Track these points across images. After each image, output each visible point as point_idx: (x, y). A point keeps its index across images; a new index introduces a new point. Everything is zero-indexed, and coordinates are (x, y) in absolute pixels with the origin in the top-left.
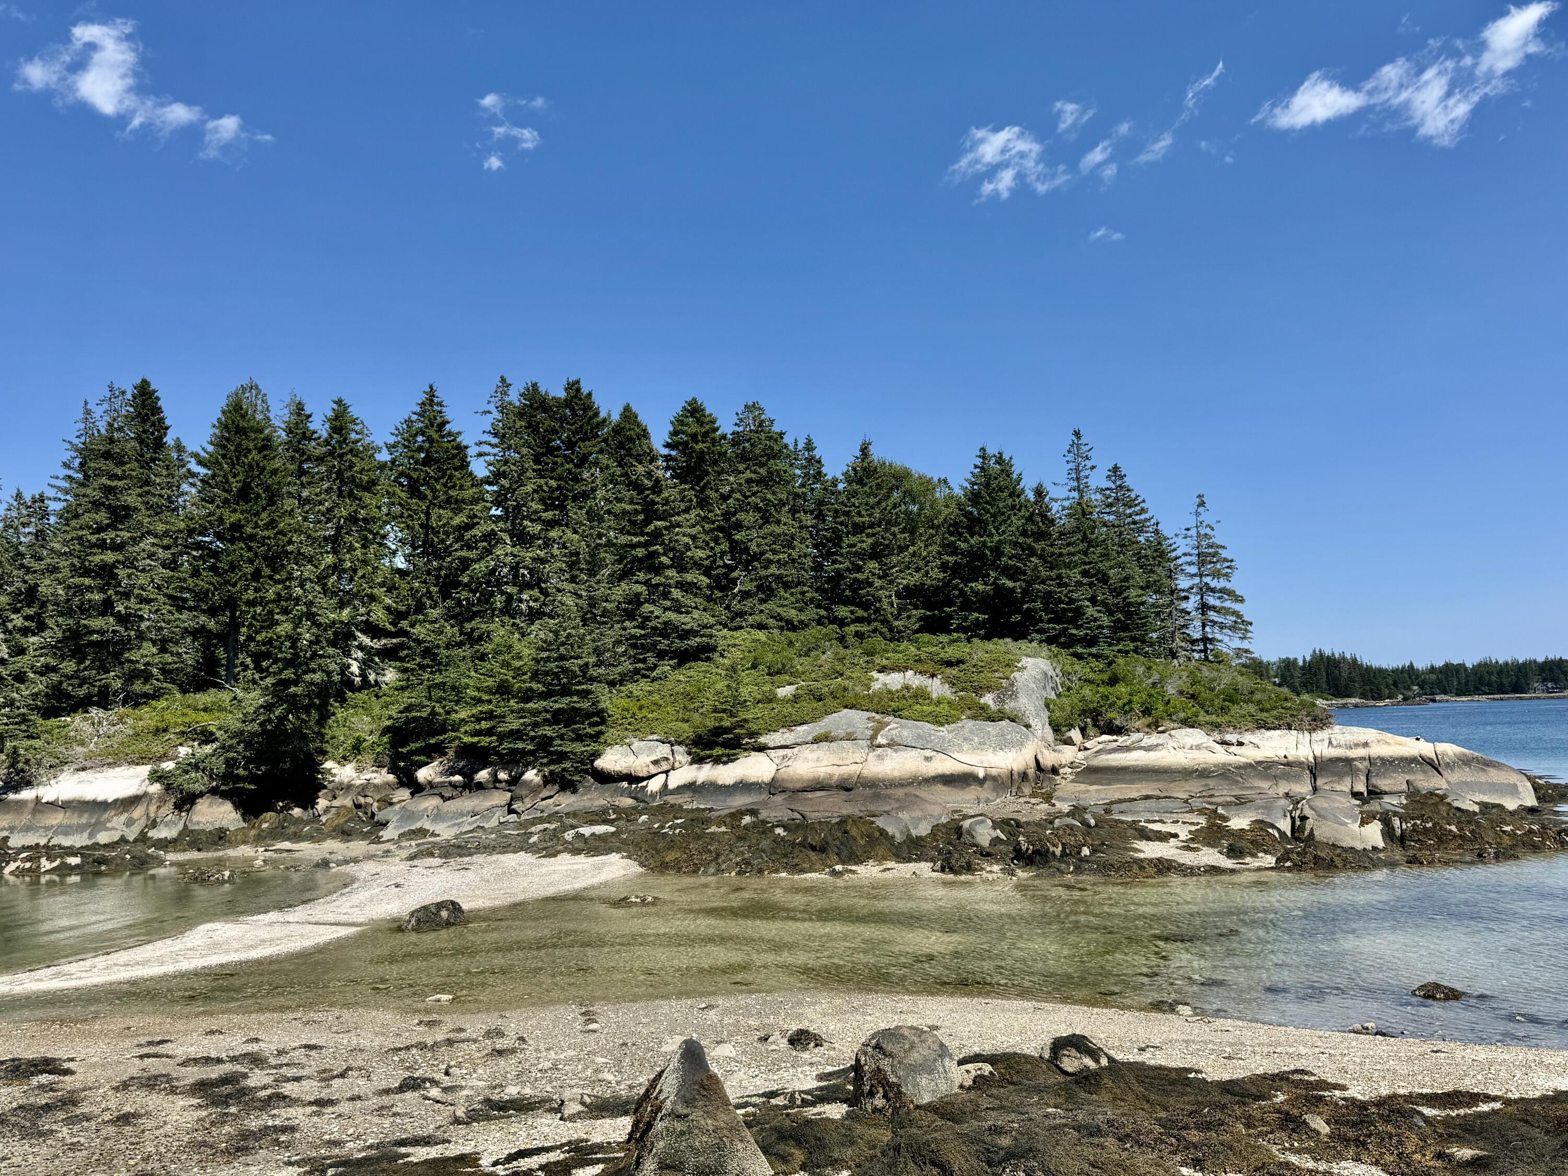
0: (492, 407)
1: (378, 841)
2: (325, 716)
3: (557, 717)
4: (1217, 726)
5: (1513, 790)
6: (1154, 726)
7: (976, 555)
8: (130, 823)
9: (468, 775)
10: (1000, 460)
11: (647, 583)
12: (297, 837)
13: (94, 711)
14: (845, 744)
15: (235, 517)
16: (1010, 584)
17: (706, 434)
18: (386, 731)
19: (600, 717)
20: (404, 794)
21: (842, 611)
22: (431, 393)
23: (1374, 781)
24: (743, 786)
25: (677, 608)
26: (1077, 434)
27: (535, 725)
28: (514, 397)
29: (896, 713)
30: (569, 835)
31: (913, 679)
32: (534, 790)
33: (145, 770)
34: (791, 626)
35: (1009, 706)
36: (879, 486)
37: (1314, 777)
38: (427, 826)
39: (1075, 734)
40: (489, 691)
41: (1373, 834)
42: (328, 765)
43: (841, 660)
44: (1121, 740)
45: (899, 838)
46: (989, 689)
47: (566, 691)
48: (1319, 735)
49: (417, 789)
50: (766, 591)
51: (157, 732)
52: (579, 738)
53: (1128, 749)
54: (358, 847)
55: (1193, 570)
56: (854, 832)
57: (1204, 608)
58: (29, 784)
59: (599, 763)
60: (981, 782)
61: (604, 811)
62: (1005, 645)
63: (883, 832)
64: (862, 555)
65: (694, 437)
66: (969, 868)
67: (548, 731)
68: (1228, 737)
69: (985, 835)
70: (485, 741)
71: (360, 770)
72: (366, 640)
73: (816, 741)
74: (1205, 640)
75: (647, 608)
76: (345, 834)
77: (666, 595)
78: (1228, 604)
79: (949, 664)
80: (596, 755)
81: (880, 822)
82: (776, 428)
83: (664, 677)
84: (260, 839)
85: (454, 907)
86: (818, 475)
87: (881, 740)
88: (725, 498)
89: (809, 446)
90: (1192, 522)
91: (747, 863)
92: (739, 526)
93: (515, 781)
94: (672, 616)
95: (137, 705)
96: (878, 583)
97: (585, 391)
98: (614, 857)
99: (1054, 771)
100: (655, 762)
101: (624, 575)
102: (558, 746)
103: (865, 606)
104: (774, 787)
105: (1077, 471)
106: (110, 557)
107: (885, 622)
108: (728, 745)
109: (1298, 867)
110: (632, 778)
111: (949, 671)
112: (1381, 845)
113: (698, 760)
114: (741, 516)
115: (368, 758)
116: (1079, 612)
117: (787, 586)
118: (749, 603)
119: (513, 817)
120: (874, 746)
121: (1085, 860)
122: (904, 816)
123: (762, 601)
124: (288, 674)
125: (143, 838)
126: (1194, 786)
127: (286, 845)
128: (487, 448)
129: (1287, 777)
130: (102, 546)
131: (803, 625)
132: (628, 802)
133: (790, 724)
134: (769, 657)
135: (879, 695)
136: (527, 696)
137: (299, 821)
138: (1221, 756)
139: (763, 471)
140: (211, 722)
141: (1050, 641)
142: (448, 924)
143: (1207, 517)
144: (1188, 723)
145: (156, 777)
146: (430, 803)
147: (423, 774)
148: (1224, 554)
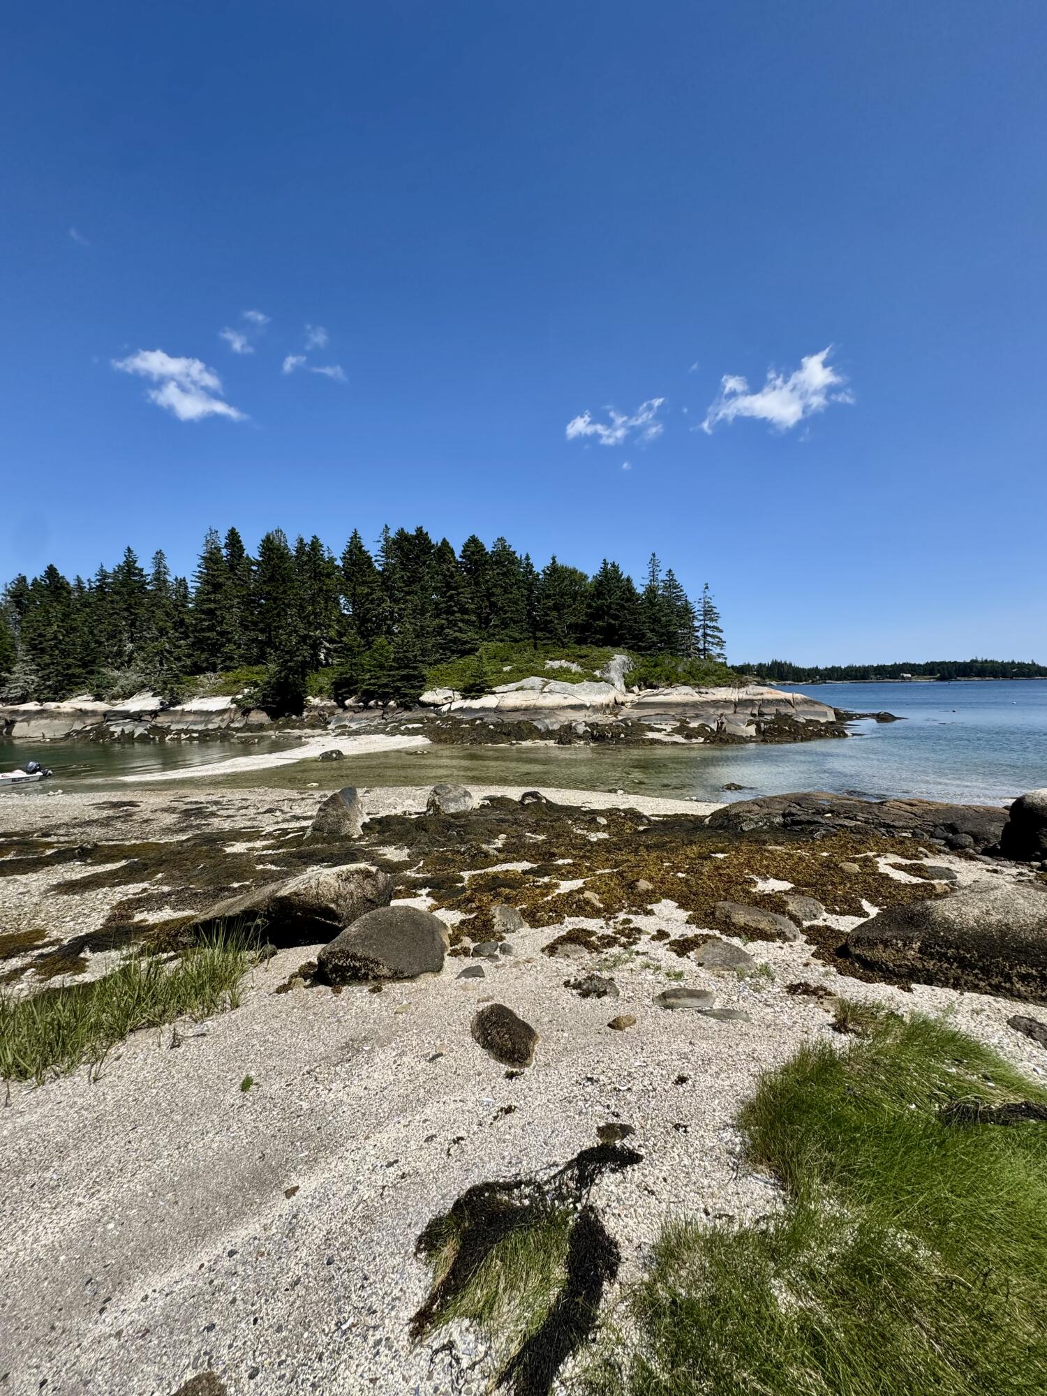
0: (382, 539)
1: (326, 729)
2: (304, 675)
3: (403, 678)
4: (697, 686)
5: (825, 714)
6: (670, 685)
7: (599, 608)
8: (222, 720)
9: (366, 703)
10: (613, 565)
11: (447, 619)
12: (293, 728)
13: (209, 674)
14: (531, 691)
15: (268, 589)
16: (613, 622)
17: (478, 552)
18: (333, 684)
19: (423, 679)
20: (340, 711)
21: (539, 634)
22: (355, 533)
23: (762, 709)
24: (483, 709)
25: (460, 630)
26: (654, 555)
27: (394, 681)
28: (392, 534)
29: (554, 678)
30: (403, 728)
31: (564, 663)
32: (393, 709)
33: (229, 698)
34: (516, 641)
35: (606, 675)
36: (559, 577)
37: (736, 707)
38: (347, 723)
39: (635, 689)
40: (374, 666)
41: (752, 730)
42: (309, 698)
43: (534, 655)
44: (655, 691)
45: (543, 730)
46: (598, 668)
47: (407, 667)
48: (743, 690)
49: (345, 708)
50: (505, 624)
51: (235, 682)
52: (413, 687)
53: (657, 695)
54: (319, 731)
55: (702, 618)
56: (523, 727)
57: (705, 635)
58: (179, 703)
59: (421, 698)
60: (587, 708)
61: (422, 719)
62: (609, 648)
63: (536, 728)
64: (549, 609)
65: (473, 553)
66: (570, 742)
67: (399, 684)
68: (702, 690)
69: (581, 729)
70: (372, 688)
71: (322, 700)
72: (328, 645)
73: (517, 690)
74: (705, 649)
75: (447, 630)
76: (313, 727)
77: (455, 625)
78: (716, 633)
79: (582, 657)
80: (421, 695)
81: (535, 723)
82: (511, 549)
83: (454, 661)
84: (278, 728)
85: (339, 753)
86: (531, 572)
87: (546, 690)
88: (487, 581)
89: (527, 558)
90: (702, 596)
91: (475, 739)
92: (493, 594)
93: (385, 705)
94: (458, 634)
95: (228, 671)
96: (556, 621)
97: (425, 532)
98: (420, 737)
99: (623, 704)
100: (446, 699)
101: (438, 616)
102: (404, 690)
103: (550, 632)
104: (497, 710)
105: (653, 572)
106: (212, 606)
107: (559, 639)
108: (478, 691)
109: (712, 742)
110: (436, 705)
111: (581, 660)
112: (754, 734)
113: (465, 698)
114: (494, 590)
115: (325, 695)
116: (644, 635)
117: (515, 622)
118: (497, 630)
119: (384, 721)
120: (542, 692)
121: (622, 739)
122: (547, 721)
123: (503, 629)
124: (287, 657)
125: (228, 727)
126: (679, 710)
127: (289, 731)
128: (379, 558)
129: (723, 707)
130: (209, 600)
131: (521, 640)
132: (433, 715)
133: (506, 682)
134: (502, 654)
135: (548, 671)
136: (391, 668)
137: (295, 721)
138: (697, 698)
139: (505, 569)
140: (258, 679)
141: (629, 648)
142: (336, 759)
143: (709, 594)
144: (685, 684)
145: (233, 701)
146: (349, 714)
147: (348, 702)
148: (715, 610)
